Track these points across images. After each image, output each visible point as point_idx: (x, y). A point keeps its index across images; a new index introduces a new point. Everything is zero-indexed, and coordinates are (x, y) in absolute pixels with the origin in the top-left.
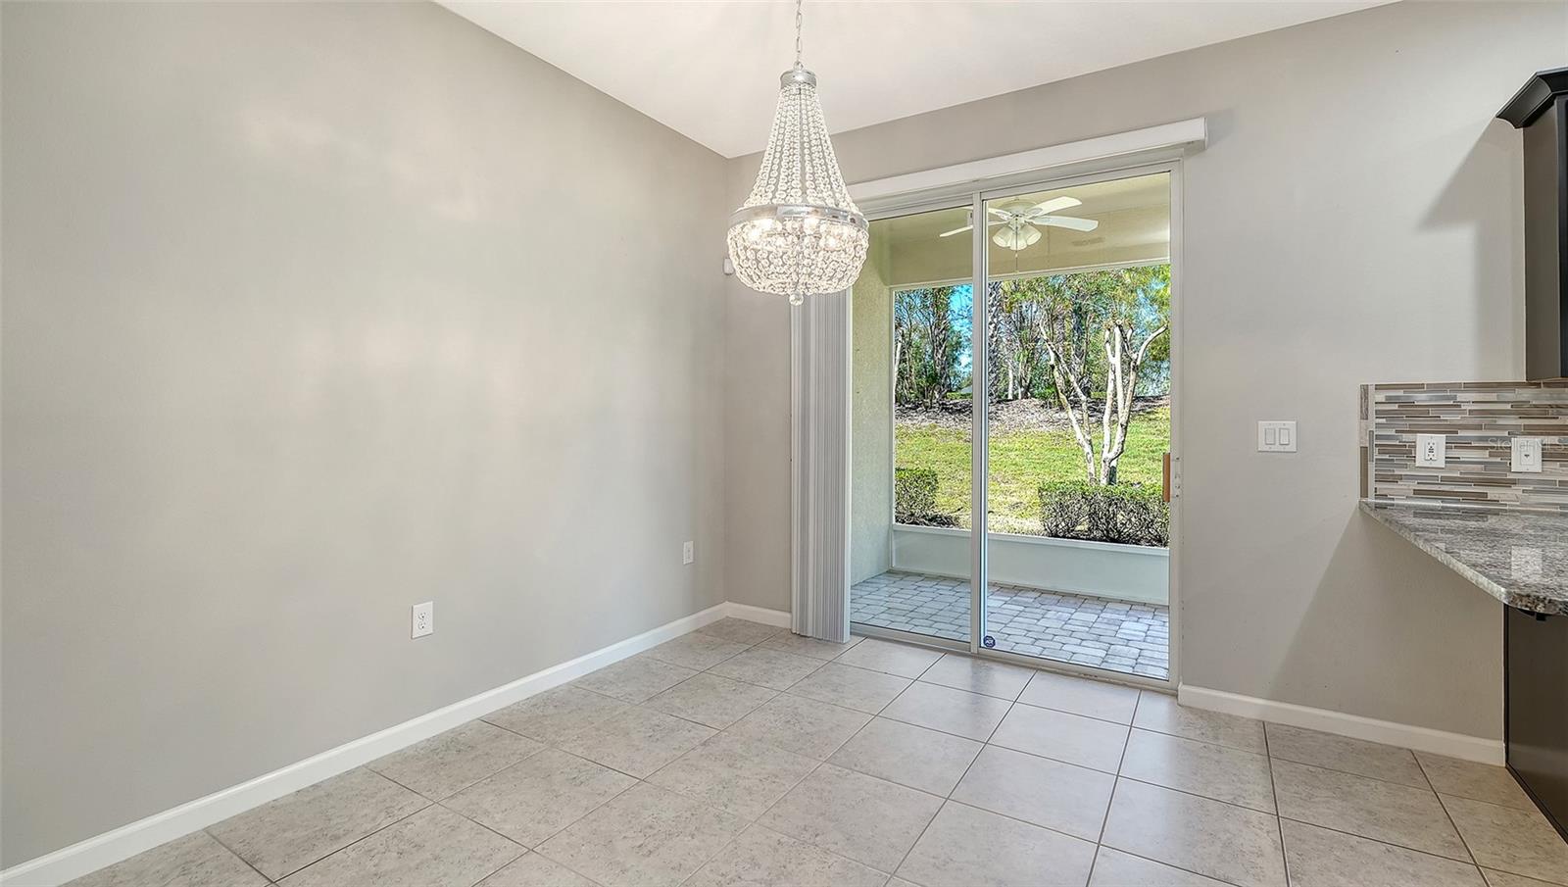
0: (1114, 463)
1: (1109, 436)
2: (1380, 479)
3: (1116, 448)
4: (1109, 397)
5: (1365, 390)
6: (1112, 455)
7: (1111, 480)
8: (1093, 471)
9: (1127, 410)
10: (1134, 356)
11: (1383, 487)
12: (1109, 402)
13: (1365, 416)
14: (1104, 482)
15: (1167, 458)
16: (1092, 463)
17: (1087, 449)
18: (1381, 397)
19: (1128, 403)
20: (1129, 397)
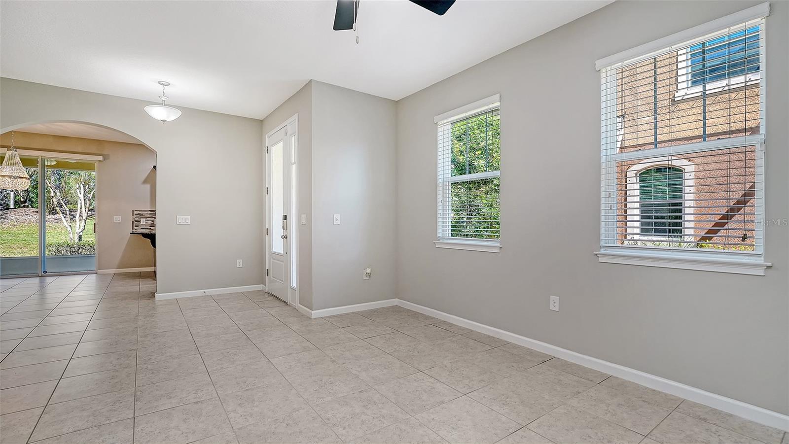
0: (81, 234)
1: (78, 225)
2: (135, 226)
3: (82, 228)
4: (79, 209)
5: (133, 211)
6: (80, 231)
7: (80, 240)
8: (72, 237)
9: (86, 214)
10: (89, 195)
11: (136, 228)
12: (79, 211)
13: (133, 215)
14: (77, 241)
15: (95, 224)
16: (72, 234)
17: (69, 229)
18: (136, 212)
19: (87, 212)
20: (87, 209)
